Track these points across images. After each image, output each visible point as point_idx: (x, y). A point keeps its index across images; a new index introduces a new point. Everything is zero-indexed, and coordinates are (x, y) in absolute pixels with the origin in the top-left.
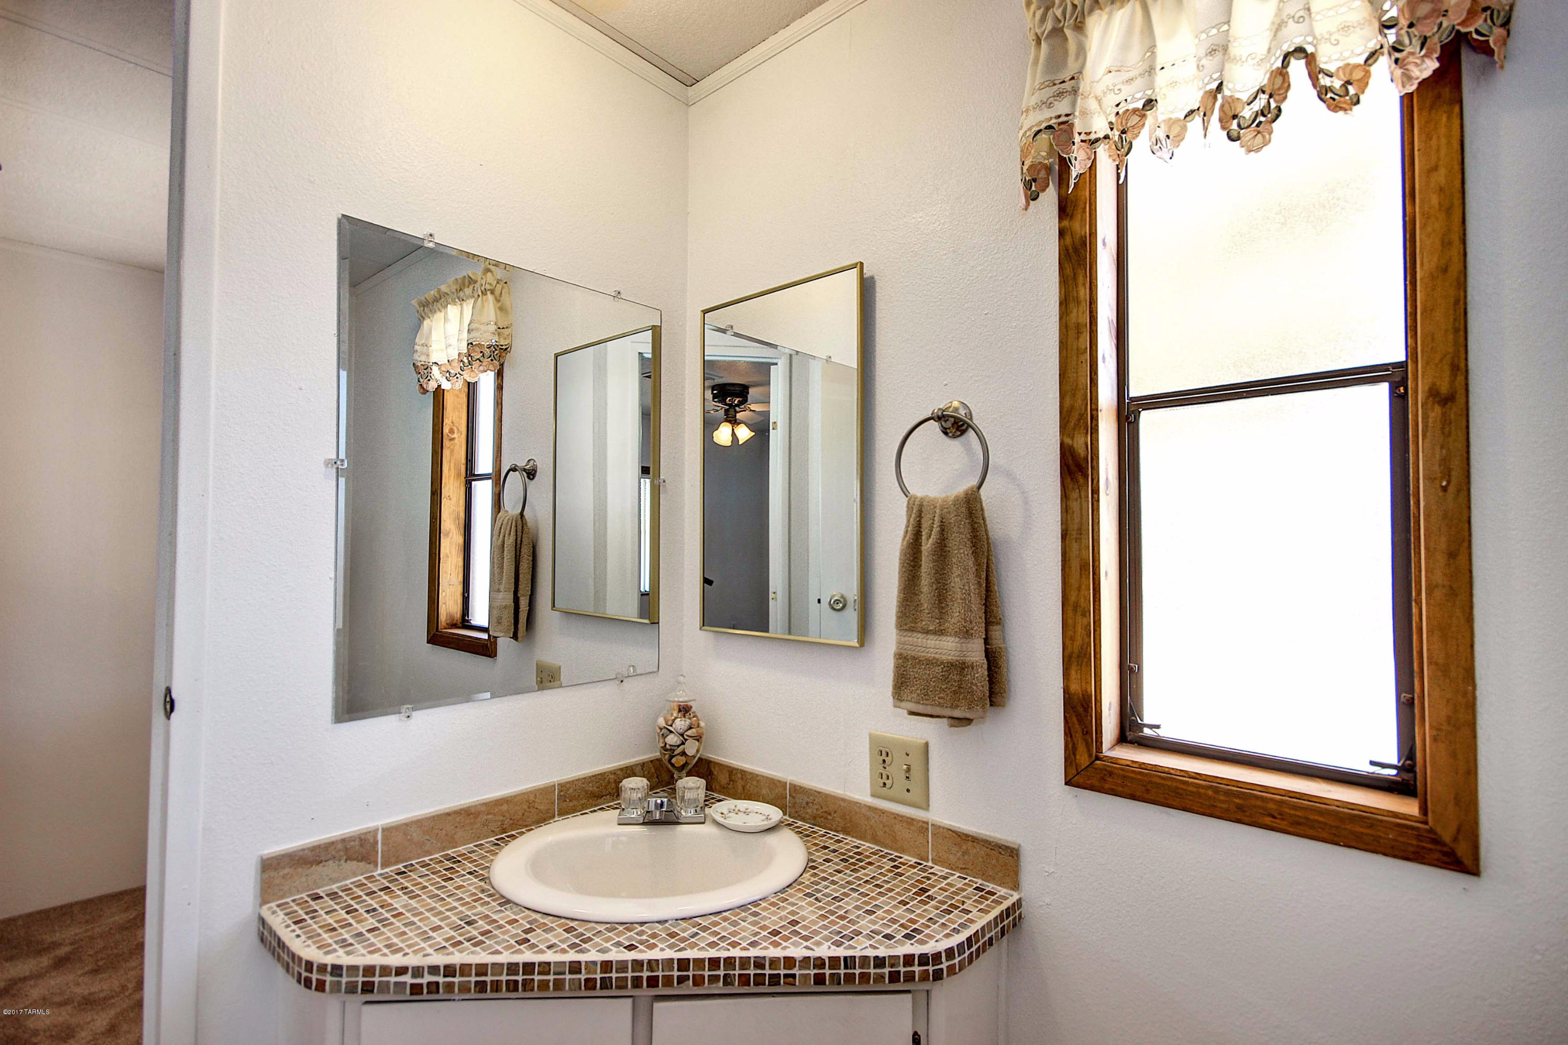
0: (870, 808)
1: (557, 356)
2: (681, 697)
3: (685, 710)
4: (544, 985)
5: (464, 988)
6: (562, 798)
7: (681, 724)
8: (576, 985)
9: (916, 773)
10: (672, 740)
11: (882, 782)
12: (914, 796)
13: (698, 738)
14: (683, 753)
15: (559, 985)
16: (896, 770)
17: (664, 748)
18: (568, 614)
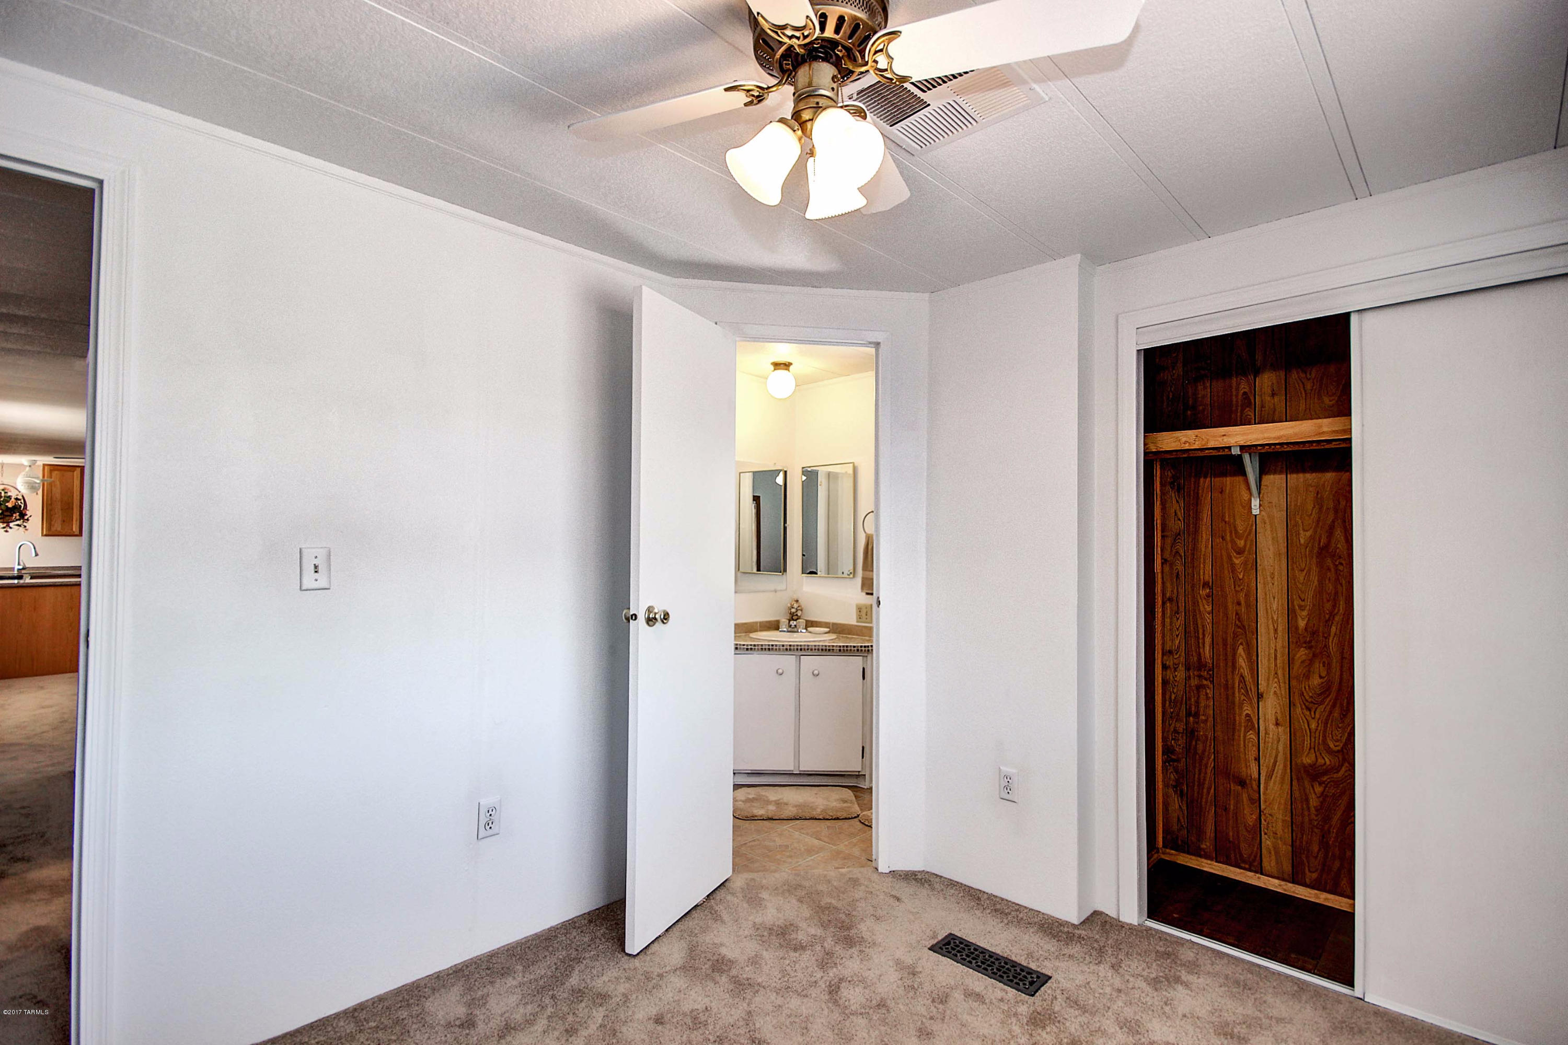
0: (857, 626)
1: (740, 473)
2: (795, 597)
3: (797, 601)
4: (776, 649)
5: (758, 649)
6: (760, 626)
7: (796, 606)
8: (783, 650)
9: (869, 614)
10: (793, 610)
11: (859, 618)
12: (869, 620)
13: (801, 610)
14: (797, 615)
15: (779, 649)
16: (863, 614)
17: (790, 614)
18: (744, 573)
